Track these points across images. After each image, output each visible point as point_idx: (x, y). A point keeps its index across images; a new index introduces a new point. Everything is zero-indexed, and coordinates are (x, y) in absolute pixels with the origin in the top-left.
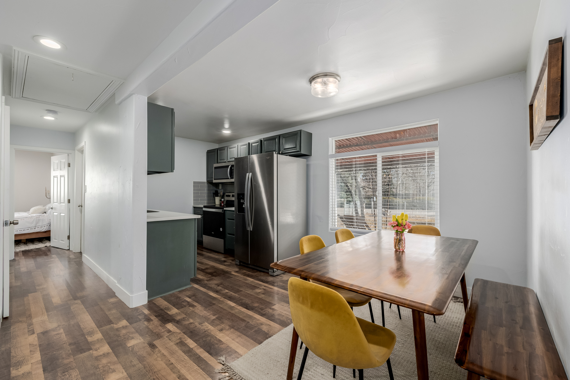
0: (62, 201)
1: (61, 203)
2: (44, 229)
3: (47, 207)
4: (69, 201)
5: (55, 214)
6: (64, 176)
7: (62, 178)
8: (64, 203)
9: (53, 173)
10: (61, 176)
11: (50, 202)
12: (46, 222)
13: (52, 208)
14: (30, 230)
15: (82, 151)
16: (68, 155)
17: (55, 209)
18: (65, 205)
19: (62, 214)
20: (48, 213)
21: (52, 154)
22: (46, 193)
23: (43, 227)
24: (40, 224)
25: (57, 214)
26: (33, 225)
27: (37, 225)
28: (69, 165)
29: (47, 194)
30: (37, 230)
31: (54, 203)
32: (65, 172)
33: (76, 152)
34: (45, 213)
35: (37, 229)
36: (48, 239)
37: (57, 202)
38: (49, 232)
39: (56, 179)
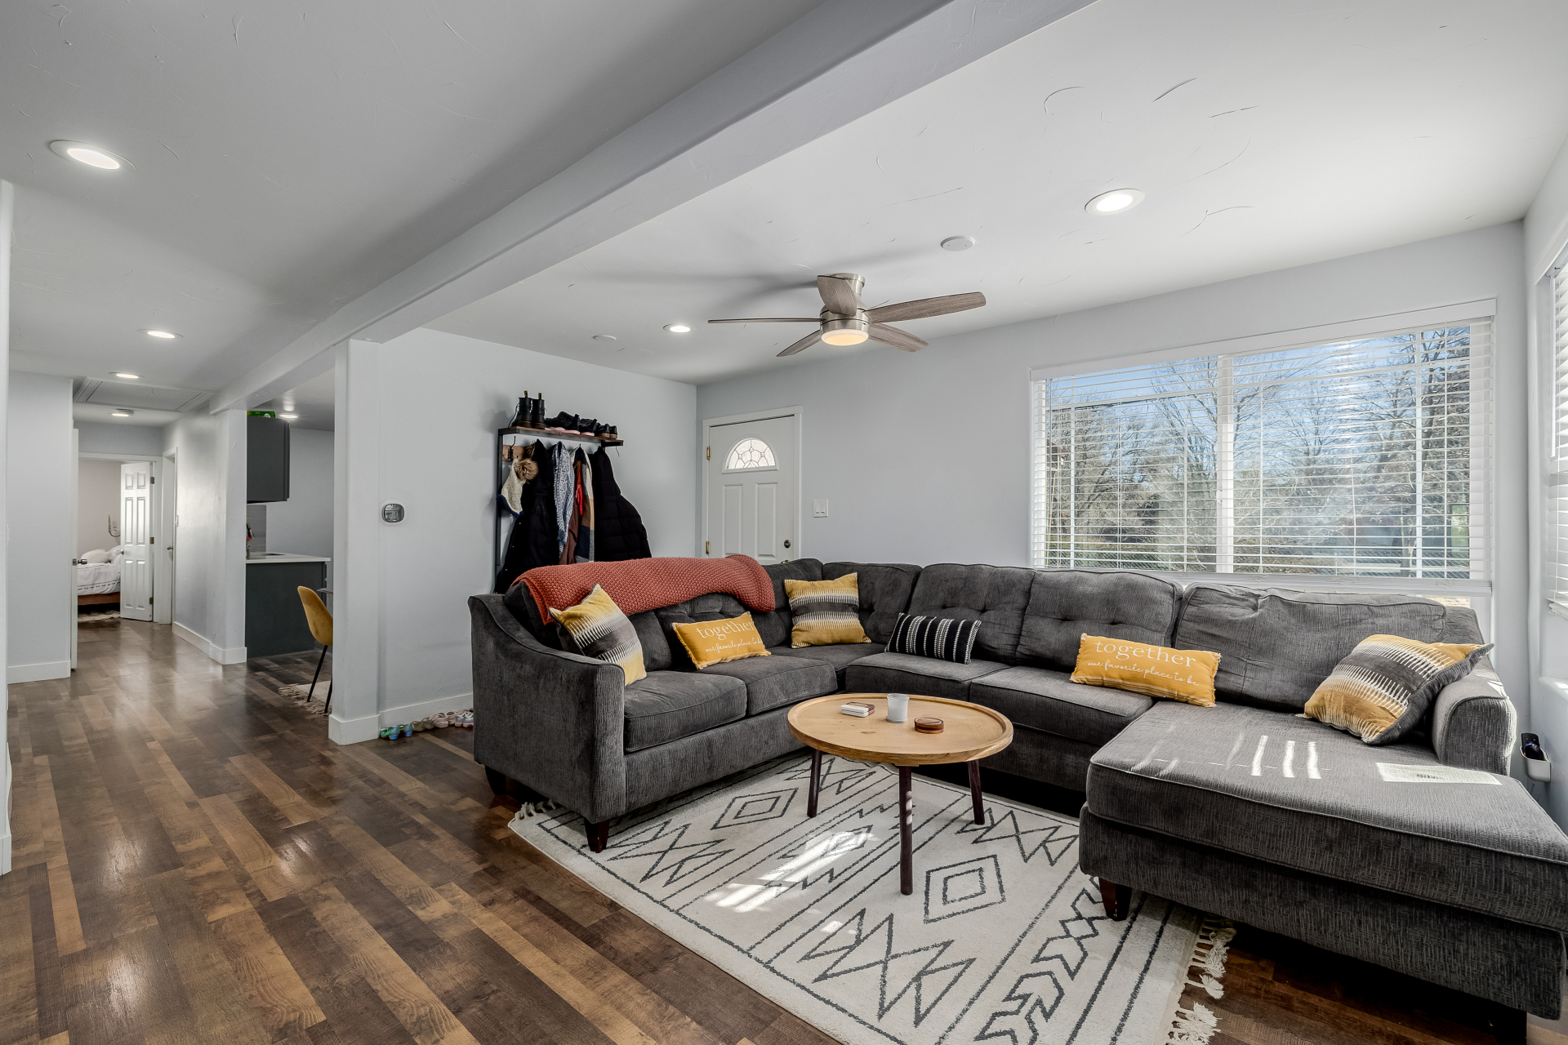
0: (141, 540)
1: (138, 543)
2: (108, 589)
3: (114, 550)
4: (152, 541)
5: (127, 562)
6: (143, 499)
7: (141, 503)
8: (143, 543)
9: (125, 493)
10: (138, 499)
11: (119, 544)
12: (112, 578)
13: (123, 553)
14: (83, 590)
15: (172, 459)
16: (151, 464)
17: (128, 553)
18: (144, 547)
19: (139, 563)
20: (115, 562)
21: (123, 463)
22: (110, 526)
23: (107, 586)
24: (102, 580)
25: (131, 562)
26: (90, 581)
27: (96, 582)
28: (152, 481)
29: (112, 528)
30: (96, 591)
31: (126, 543)
32: (145, 493)
33: (164, 459)
34: (110, 562)
35: (95, 588)
36: (116, 607)
37: (131, 543)
38: (116, 594)
39: (129, 503)
